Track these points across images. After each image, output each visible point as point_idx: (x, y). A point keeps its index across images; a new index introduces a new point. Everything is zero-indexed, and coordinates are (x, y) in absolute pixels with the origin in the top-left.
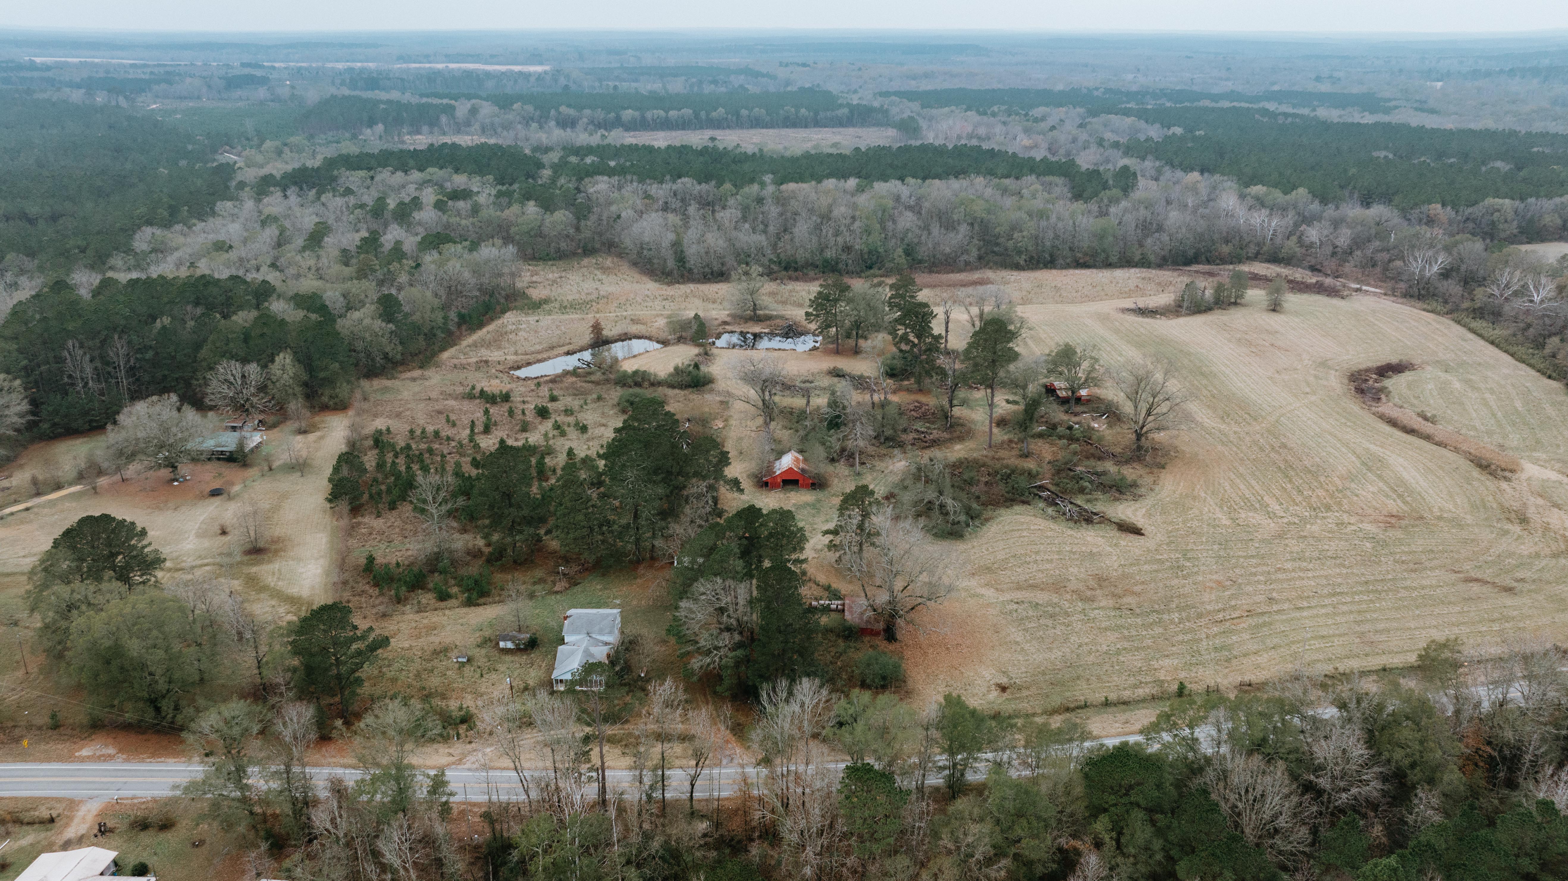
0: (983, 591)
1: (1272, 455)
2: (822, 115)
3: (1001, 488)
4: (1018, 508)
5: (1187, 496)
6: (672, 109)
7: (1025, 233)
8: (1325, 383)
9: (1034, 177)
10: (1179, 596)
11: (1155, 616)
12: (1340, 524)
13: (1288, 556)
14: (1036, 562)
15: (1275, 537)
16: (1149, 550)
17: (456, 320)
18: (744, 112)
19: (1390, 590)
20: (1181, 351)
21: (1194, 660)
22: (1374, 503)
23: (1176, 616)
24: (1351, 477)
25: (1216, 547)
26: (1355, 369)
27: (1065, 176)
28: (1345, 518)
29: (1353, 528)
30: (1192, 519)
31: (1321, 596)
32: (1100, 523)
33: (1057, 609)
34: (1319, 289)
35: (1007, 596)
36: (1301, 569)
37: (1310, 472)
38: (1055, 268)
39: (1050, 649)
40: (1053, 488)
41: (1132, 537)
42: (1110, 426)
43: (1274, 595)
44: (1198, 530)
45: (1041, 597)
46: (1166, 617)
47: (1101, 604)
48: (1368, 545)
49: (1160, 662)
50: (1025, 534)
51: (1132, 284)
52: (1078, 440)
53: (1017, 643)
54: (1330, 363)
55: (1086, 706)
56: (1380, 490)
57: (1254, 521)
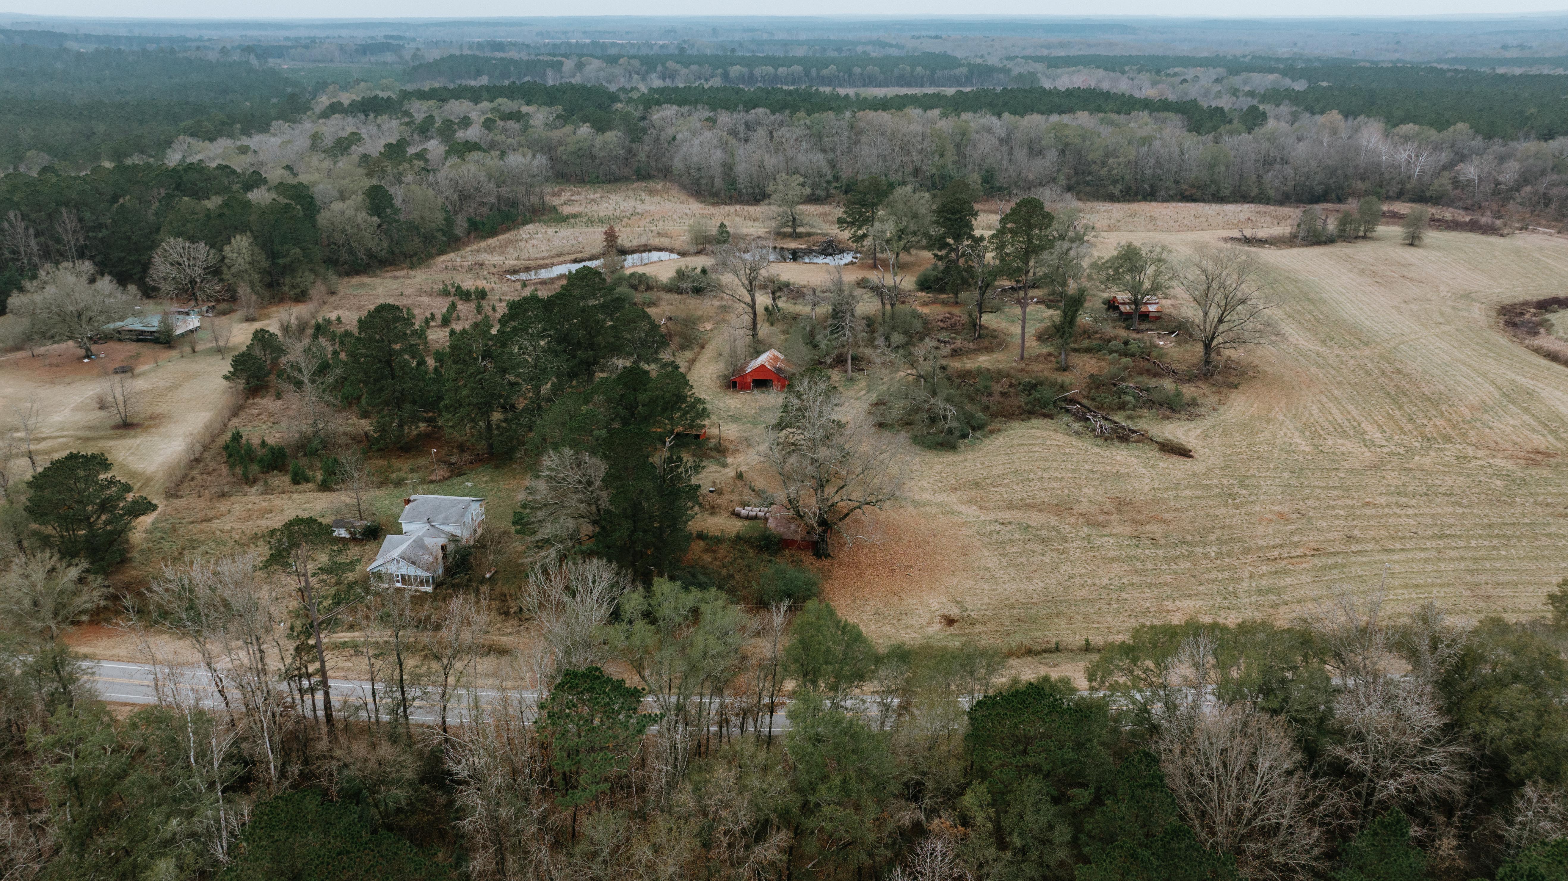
0: (962, 508)
1: (1382, 380)
2: (939, 73)
3: (1022, 400)
4: (1035, 422)
5: (1259, 418)
6: (782, 66)
7: (1121, 159)
8: (1466, 314)
9: (1146, 113)
10: (1223, 528)
11: (1184, 549)
12: (1462, 458)
13: (1383, 489)
14: (1041, 479)
15: (1367, 468)
16: (1194, 474)
17: (465, 225)
18: (857, 70)
19: (1523, 535)
20: (1287, 278)
21: (1226, 603)
22: (1514, 438)
23: (1212, 551)
24: (1484, 407)
25: (1286, 475)
26: (1507, 302)
27: (1183, 113)
28: (1470, 451)
29: (1480, 462)
30: (1261, 443)
31: (1423, 538)
32: (1138, 441)
33: (1054, 533)
34: (1474, 227)
35: (992, 516)
36: (1398, 505)
37: (1429, 399)
38: (1156, 201)
39: (1030, 579)
40: (1085, 401)
41: (1175, 459)
42: (1179, 344)
43: (1356, 532)
44: (1266, 455)
45: (1035, 519)
46: (1199, 550)
47: (1115, 531)
48: (1498, 482)
49: (1178, 603)
50: (1037, 449)
51: (1242, 217)
52: (1133, 355)
53: (988, 569)
54: (1474, 295)
55: (1058, 649)
56: (1524, 424)
57: (1344, 449)
